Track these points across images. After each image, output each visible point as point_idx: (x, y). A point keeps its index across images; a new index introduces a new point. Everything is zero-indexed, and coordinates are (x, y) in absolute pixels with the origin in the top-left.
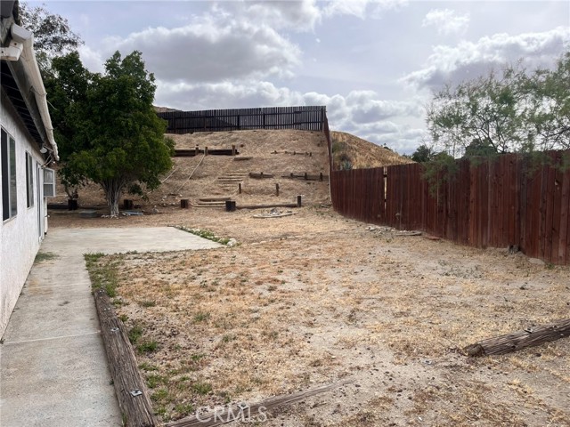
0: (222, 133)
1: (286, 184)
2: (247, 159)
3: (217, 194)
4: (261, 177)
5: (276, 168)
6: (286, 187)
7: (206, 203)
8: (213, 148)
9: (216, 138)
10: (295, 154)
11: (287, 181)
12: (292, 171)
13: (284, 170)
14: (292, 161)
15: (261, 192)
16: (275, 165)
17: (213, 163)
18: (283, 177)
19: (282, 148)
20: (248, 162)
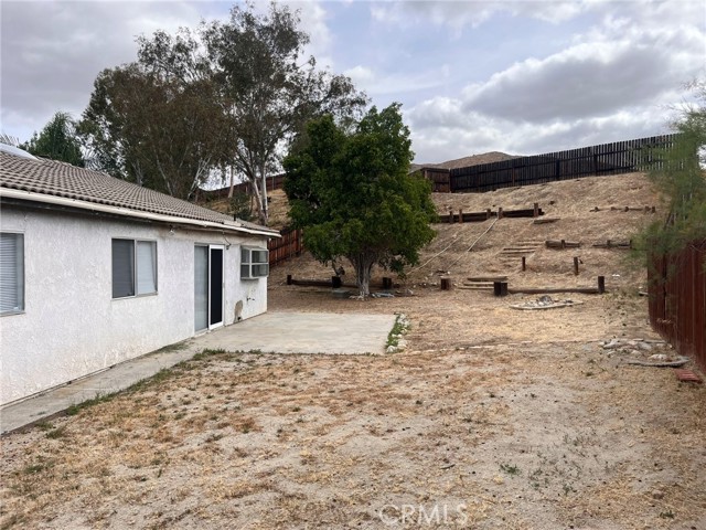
0: (532, 187)
1: (595, 257)
2: (552, 221)
3: (494, 271)
4: (562, 246)
5: (590, 232)
6: (594, 262)
7: (474, 283)
8: (512, 208)
9: (521, 195)
10: (627, 209)
11: (599, 252)
12: (610, 237)
13: (600, 236)
14: (619, 220)
15: (555, 269)
16: (589, 228)
17: (504, 229)
18: (596, 246)
19: (610, 202)
20: (553, 226)
